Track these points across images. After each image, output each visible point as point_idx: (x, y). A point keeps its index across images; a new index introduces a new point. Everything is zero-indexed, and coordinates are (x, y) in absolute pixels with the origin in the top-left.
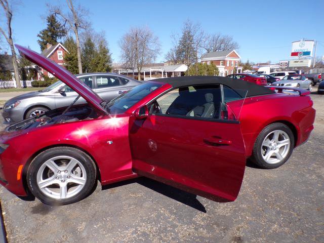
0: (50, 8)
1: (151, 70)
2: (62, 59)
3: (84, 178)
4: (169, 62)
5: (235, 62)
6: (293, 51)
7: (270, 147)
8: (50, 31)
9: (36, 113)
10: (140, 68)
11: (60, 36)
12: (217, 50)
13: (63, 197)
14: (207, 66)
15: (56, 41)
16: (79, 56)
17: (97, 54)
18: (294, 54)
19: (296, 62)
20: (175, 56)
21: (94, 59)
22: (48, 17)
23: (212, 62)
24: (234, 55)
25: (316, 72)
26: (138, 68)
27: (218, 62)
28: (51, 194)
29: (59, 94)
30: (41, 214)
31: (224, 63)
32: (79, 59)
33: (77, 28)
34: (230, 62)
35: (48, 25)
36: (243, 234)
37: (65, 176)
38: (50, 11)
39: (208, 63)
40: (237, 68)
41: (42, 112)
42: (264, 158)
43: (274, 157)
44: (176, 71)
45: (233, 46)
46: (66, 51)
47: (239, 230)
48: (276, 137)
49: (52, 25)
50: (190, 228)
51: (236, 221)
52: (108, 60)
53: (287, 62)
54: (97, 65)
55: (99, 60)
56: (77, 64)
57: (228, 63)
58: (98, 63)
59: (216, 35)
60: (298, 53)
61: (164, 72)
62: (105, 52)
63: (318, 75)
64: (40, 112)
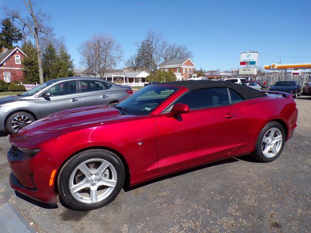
0: (8, 11)
1: (113, 76)
2: (20, 63)
3: (114, 180)
4: (129, 68)
5: (190, 69)
6: (242, 61)
7: (268, 143)
8: (5, 34)
9: (18, 118)
10: (102, 74)
11: (16, 41)
12: (174, 59)
13: (94, 201)
14: (165, 73)
15: (11, 45)
16: (39, 61)
17: (58, 60)
18: (243, 63)
19: (244, 70)
20: (134, 63)
21: (55, 65)
22: (3, 21)
23: (170, 69)
24: (189, 63)
25: (261, 79)
26: (101, 74)
27: (175, 69)
28: (82, 198)
29: (43, 98)
30: (74, 220)
31: (181, 70)
32: (40, 64)
33: (37, 33)
34: (186, 69)
35: (2, 28)
36: (278, 220)
37: (96, 179)
38: (7, 14)
39: (166, 70)
40: (192, 75)
41: (24, 117)
42: (264, 152)
43: (270, 152)
44: (137, 77)
45: (188, 56)
46: (24, 56)
47: (272, 217)
48: (272, 134)
49: (7, 28)
50: (229, 220)
51: (265, 210)
52: (70, 65)
53: (237, 70)
54: (58, 70)
55: (61, 65)
56: (38, 69)
57: (184, 70)
58: (60, 68)
59: (172, 45)
60: (245, 62)
61: (126, 78)
62: (66, 57)
63: (263, 82)
64: (22, 117)
